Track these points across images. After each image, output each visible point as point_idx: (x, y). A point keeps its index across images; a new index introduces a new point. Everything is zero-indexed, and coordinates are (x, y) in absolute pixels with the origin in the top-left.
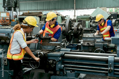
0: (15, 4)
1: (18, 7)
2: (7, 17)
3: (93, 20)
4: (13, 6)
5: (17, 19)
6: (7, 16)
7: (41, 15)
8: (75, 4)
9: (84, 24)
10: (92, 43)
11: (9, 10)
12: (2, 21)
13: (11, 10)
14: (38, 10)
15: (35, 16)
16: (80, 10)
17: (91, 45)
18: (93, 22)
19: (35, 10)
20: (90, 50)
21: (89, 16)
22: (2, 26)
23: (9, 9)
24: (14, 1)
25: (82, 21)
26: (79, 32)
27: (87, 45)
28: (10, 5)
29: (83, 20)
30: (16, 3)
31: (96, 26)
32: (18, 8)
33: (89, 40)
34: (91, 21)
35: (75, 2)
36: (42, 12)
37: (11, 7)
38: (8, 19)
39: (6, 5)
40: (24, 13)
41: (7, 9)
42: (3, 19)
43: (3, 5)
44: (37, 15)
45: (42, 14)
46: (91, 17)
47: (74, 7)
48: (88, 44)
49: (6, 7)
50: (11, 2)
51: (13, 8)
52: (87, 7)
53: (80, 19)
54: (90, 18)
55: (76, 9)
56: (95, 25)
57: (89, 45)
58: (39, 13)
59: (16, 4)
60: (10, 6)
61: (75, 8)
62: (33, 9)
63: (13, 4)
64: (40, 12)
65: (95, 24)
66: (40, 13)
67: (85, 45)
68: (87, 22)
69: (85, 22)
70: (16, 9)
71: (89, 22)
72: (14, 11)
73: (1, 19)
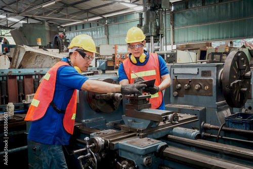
0: (156, 30)
1: (162, 35)
2: (128, 54)
4: (153, 34)
12: (120, 61)
13: (149, 41)
19: (203, 40)
23: (147, 40)
24: (156, 26)
28: (148, 32)
30: (158, 27)
32: (162, 37)
37: (150, 36)
42: (121, 56)
45: (210, 46)
50: (150, 28)
51: (152, 37)
58: (205, 45)
59: (158, 29)
60: (148, 34)
62: (199, 39)
64: (208, 43)
72: (154, 42)
73: (118, 57)
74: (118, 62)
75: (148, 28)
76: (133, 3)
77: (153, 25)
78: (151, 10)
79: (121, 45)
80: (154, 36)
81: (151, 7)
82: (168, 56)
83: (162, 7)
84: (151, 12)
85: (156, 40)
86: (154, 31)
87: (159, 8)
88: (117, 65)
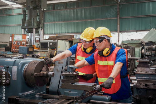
0: (37, 24)
1: (41, 28)
2: (23, 41)
3: (146, 47)
4: (35, 27)
5: (38, 44)
6: (23, 39)
7: (73, 39)
8: (118, 26)
9: (134, 52)
10: (152, 85)
11: (30, 33)
12: (16, 47)
13: (32, 32)
14: (69, 33)
15: (64, 40)
16: (126, 33)
17: (152, 87)
18: (147, 49)
19: (66, 33)
20: (150, 97)
21: (140, 41)
22: (12, 53)
23: (30, 31)
24: (37, 21)
25: (131, 48)
26: (128, 64)
27: (145, 87)
28: (32, 25)
29: (131, 46)
30: (39, 22)
31: (152, 55)
32: (41, 29)
33: (148, 79)
34: (142, 48)
35: (118, 23)
36: (74, 36)
37: (33, 28)
38: (24, 44)
39: (25, 26)
40: (51, 37)
41: (27, 31)
42: (17, 43)
43: (23, 25)
44: (67, 39)
45: (74, 37)
46: (142, 42)
47: (118, 29)
48: (146, 85)
49: (26, 29)
50: (33, 22)
51: (35, 29)
52: (135, 29)
53: (127, 45)
54: (140, 43)
55: (120, 32)
56: (150, 54)
57: (148, 87)
58: (70, 37)
59: (39, 24)
60: (31, 27)
61: (118, 31)
62: (62, 32)
63: (35, 24)
64: (72, 35)
65: (150, 52)
66: (72, 37)
67: (142, 87)
68: (137, 50)
69: (135, 50)
70: (39, 31)
71: (140, 49)
72: (36, 33)
73: (14, 44)
74: (14, 48)
75: (31, 23)
76: (14, 2)
77: (35, 20)
78: (33, 9)
79: (17, 34)
80: (36, 29)
81: (33, 7)
82: (51, 44)
83: (42, 7)
84: (33, 10)
85: (37, 31)
86: (36, 25)
87: (40, 8)
88: (14, 50)
